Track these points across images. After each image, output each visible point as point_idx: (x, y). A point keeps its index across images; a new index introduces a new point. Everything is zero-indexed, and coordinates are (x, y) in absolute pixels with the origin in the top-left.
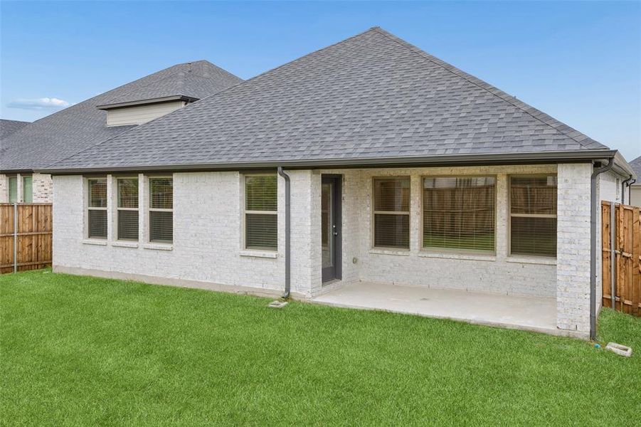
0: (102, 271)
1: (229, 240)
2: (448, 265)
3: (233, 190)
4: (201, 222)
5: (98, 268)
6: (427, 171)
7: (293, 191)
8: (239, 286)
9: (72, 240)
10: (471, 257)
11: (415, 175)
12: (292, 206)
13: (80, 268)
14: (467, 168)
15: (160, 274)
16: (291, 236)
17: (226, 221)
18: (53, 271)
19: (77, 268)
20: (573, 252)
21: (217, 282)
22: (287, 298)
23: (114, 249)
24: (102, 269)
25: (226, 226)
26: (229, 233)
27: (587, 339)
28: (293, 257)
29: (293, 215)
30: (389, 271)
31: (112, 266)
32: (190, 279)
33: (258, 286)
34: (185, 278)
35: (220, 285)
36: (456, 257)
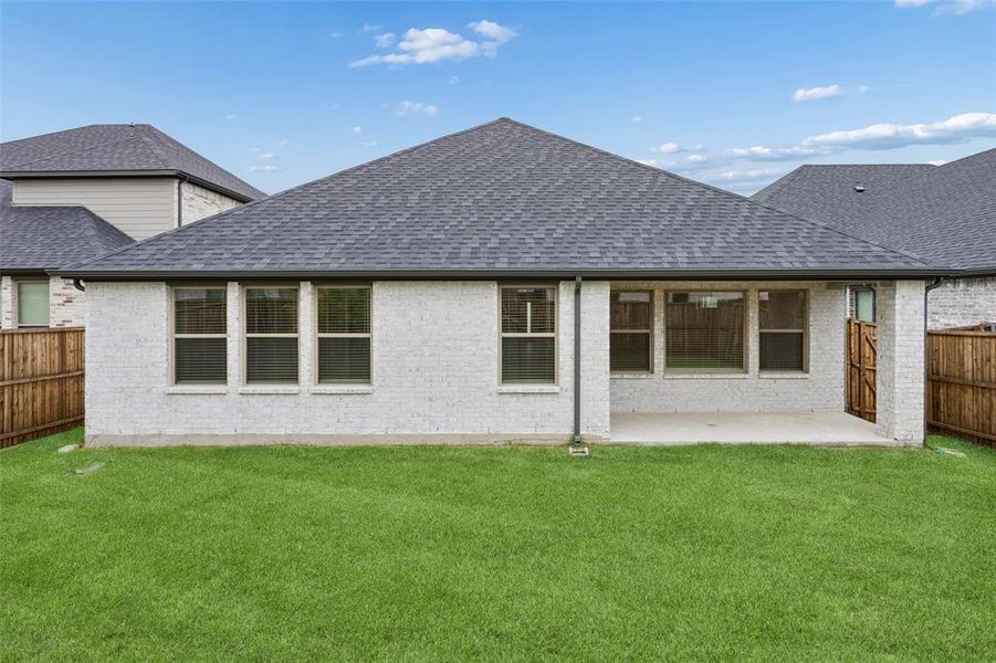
0: (217, 435)
1: (479, 374)
2: (697, 386)
3: (486, 305)
4: (427, 351)
5: (208, 432)
6: (673, 285)
7: (583, 307)
8: (498, 435)
9: (137, 390)
10: (724, 376)
11: (659, 288)
12: (582, 325)
13: (160, 435)
14: (718, 282)
15: (347, 430)
16: (581, 363)
17: (474, 349)
18: (88, 445)
19: (154, 435)
20: (910, 365)
21: (456, 432)
22: (576, 442)
23: (245, 399)
24: (217, 432)
25: (474, 355)
26: (478, 364)
27: (921, 446)
28: (583, 389)
29: (583, 337)
30: (628, 398)
31: (240, 426)
32: (406, 432)
33: (530, 431)
34: (398, 432)
35: (463, 436)
36: (708, 376)
